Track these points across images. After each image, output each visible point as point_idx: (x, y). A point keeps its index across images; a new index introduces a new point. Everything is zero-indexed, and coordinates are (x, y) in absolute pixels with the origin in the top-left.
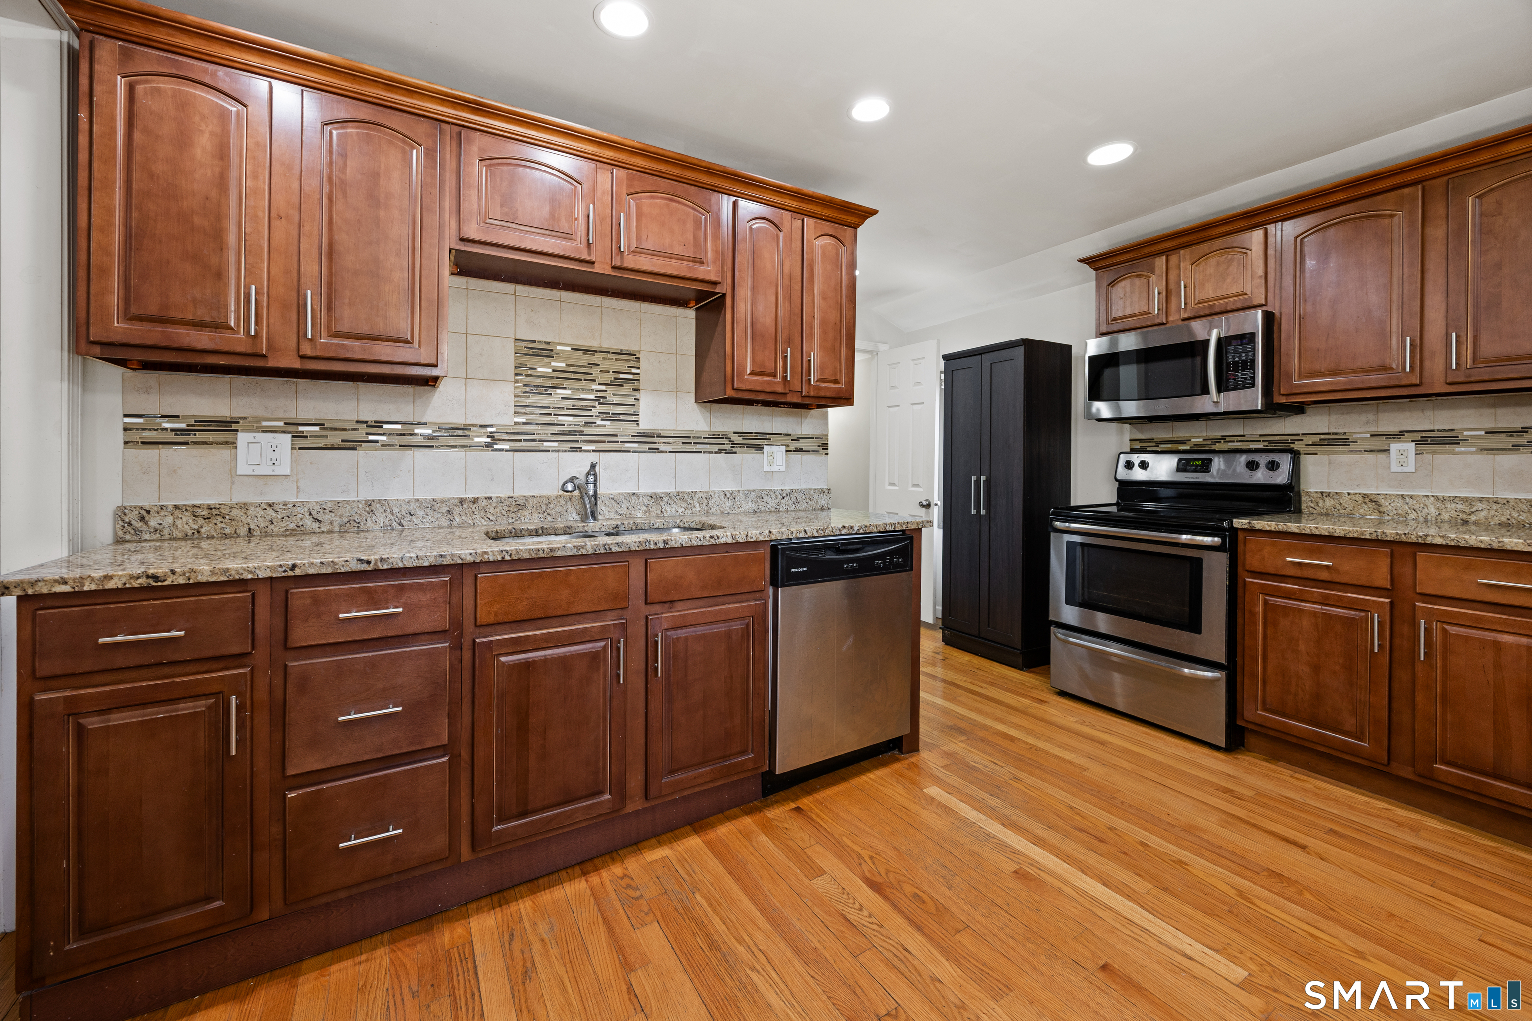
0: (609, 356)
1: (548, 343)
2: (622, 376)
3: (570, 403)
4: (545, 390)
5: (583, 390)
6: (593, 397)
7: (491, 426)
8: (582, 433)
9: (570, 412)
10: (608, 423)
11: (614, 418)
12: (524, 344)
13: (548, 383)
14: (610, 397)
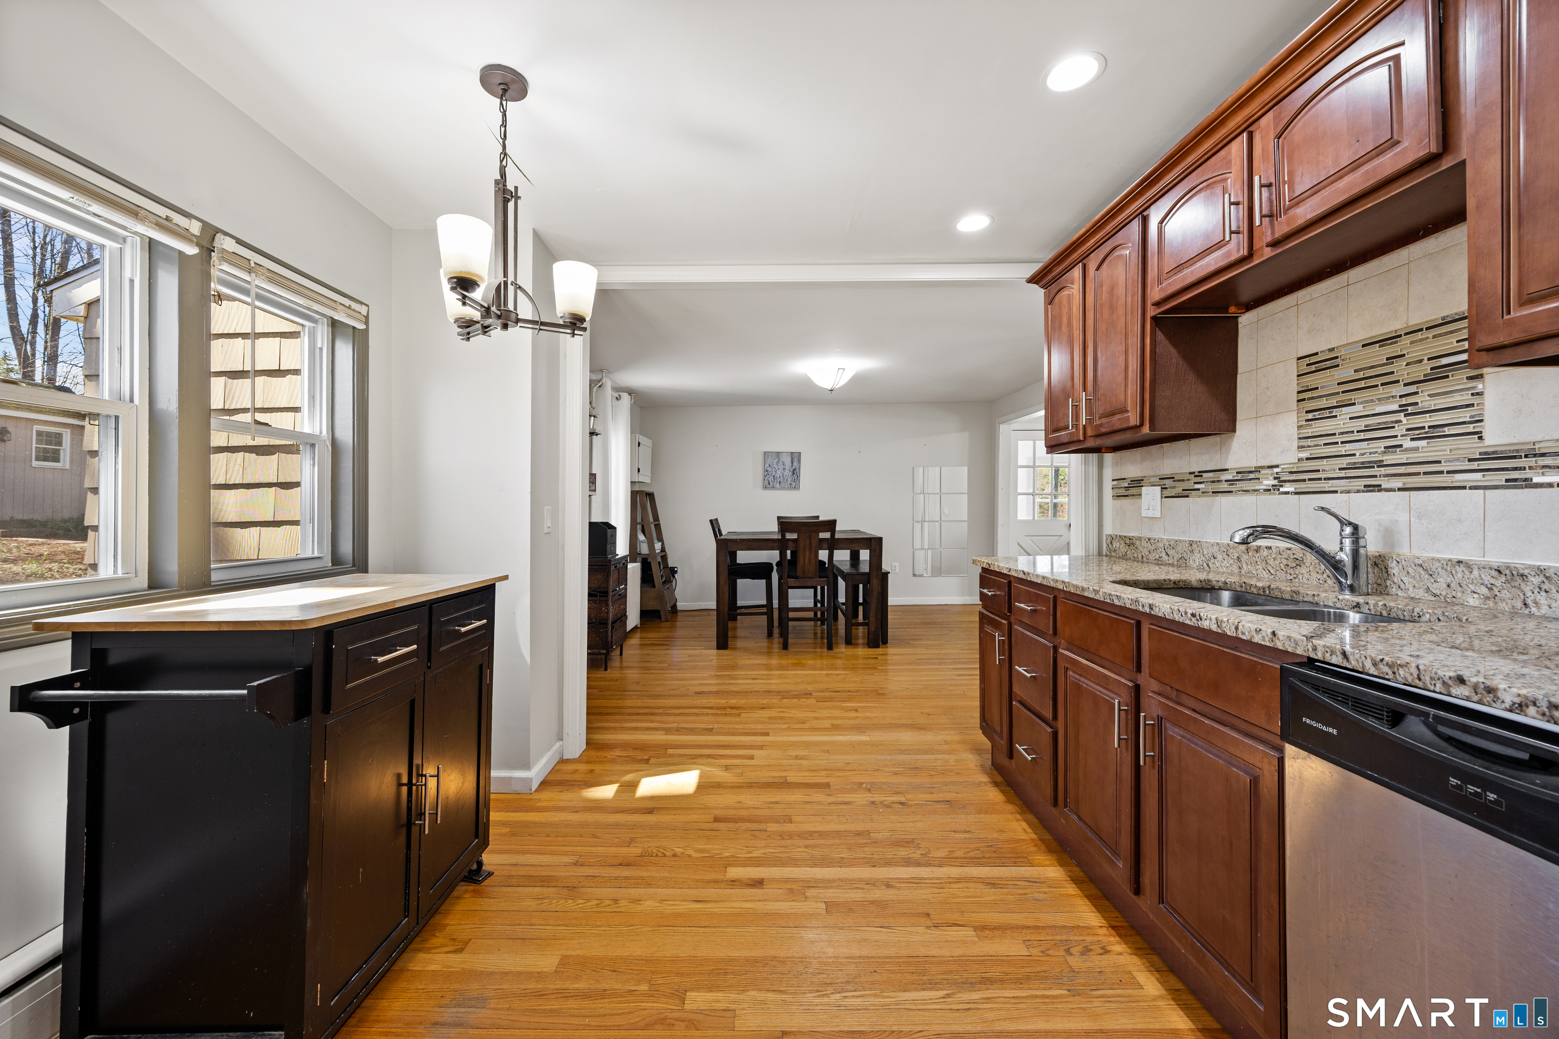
0: (1419, 335)
1: (1331, 350)
2: (1445, 361)
3: (1362, 424)
4: (1328, 413)
5: (1379, 400)
6: (1395, 407)
7: (1277, 466)
8: (1380, 464)
9: (1362, 436)
10: (1423, 443)
11: (1434, 433)
12: (1307, 361)
13: (1333, 402)
14: (1424, 400)
